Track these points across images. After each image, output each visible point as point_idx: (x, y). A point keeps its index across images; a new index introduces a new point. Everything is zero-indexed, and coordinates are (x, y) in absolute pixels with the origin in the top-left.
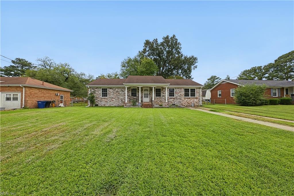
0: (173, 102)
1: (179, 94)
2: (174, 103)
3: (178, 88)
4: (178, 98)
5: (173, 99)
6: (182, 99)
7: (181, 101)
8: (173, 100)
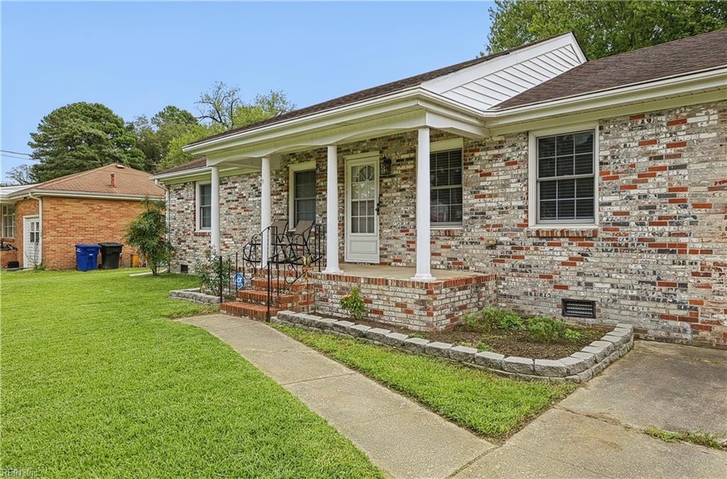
0: (568, 276)
1: (654, 187)
2: (582, 294)
3: (637, 118)
4: (635, 232)
5: (576, 250)
6: (693, 242)
7: (683, 273)
8: (572, 262)
